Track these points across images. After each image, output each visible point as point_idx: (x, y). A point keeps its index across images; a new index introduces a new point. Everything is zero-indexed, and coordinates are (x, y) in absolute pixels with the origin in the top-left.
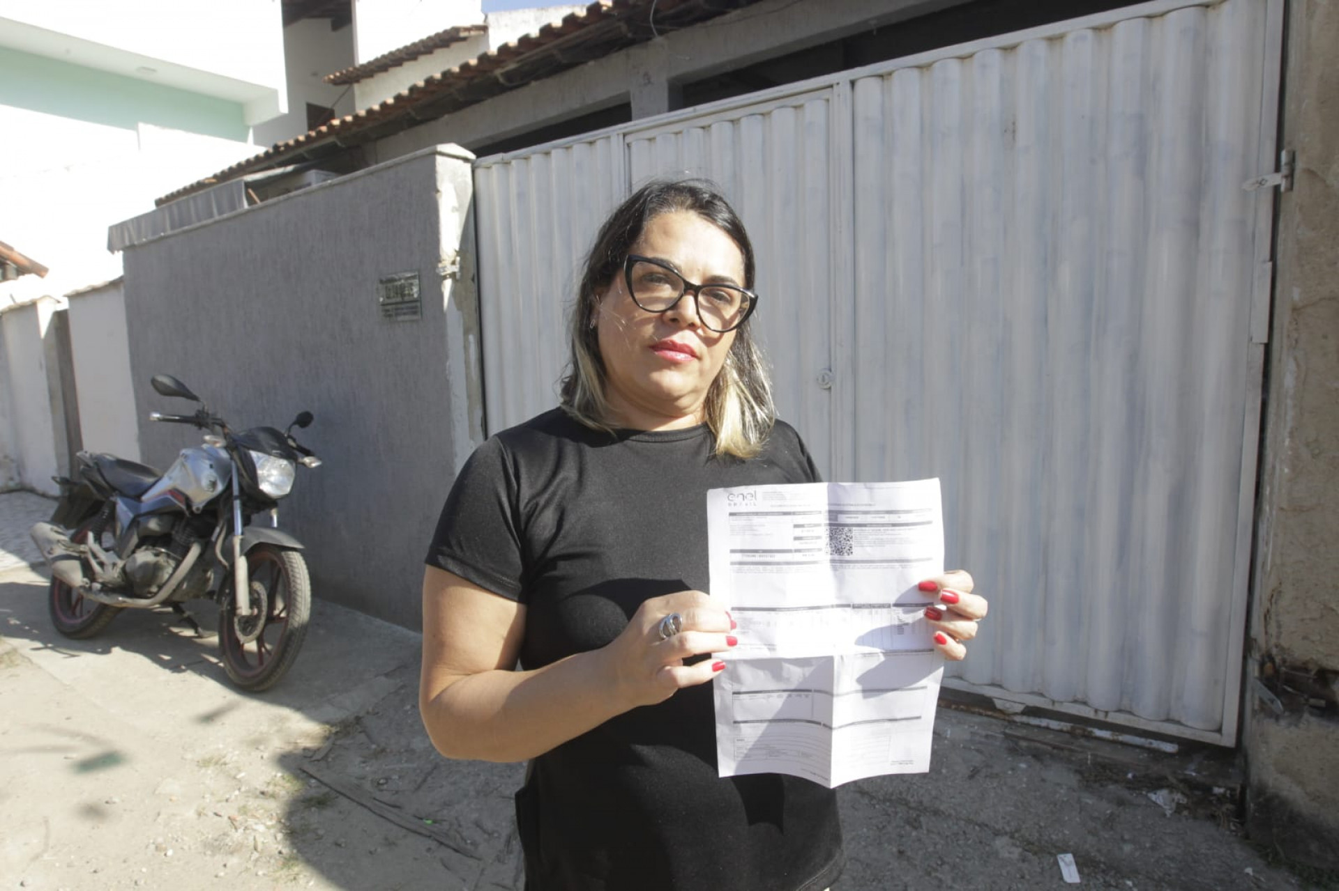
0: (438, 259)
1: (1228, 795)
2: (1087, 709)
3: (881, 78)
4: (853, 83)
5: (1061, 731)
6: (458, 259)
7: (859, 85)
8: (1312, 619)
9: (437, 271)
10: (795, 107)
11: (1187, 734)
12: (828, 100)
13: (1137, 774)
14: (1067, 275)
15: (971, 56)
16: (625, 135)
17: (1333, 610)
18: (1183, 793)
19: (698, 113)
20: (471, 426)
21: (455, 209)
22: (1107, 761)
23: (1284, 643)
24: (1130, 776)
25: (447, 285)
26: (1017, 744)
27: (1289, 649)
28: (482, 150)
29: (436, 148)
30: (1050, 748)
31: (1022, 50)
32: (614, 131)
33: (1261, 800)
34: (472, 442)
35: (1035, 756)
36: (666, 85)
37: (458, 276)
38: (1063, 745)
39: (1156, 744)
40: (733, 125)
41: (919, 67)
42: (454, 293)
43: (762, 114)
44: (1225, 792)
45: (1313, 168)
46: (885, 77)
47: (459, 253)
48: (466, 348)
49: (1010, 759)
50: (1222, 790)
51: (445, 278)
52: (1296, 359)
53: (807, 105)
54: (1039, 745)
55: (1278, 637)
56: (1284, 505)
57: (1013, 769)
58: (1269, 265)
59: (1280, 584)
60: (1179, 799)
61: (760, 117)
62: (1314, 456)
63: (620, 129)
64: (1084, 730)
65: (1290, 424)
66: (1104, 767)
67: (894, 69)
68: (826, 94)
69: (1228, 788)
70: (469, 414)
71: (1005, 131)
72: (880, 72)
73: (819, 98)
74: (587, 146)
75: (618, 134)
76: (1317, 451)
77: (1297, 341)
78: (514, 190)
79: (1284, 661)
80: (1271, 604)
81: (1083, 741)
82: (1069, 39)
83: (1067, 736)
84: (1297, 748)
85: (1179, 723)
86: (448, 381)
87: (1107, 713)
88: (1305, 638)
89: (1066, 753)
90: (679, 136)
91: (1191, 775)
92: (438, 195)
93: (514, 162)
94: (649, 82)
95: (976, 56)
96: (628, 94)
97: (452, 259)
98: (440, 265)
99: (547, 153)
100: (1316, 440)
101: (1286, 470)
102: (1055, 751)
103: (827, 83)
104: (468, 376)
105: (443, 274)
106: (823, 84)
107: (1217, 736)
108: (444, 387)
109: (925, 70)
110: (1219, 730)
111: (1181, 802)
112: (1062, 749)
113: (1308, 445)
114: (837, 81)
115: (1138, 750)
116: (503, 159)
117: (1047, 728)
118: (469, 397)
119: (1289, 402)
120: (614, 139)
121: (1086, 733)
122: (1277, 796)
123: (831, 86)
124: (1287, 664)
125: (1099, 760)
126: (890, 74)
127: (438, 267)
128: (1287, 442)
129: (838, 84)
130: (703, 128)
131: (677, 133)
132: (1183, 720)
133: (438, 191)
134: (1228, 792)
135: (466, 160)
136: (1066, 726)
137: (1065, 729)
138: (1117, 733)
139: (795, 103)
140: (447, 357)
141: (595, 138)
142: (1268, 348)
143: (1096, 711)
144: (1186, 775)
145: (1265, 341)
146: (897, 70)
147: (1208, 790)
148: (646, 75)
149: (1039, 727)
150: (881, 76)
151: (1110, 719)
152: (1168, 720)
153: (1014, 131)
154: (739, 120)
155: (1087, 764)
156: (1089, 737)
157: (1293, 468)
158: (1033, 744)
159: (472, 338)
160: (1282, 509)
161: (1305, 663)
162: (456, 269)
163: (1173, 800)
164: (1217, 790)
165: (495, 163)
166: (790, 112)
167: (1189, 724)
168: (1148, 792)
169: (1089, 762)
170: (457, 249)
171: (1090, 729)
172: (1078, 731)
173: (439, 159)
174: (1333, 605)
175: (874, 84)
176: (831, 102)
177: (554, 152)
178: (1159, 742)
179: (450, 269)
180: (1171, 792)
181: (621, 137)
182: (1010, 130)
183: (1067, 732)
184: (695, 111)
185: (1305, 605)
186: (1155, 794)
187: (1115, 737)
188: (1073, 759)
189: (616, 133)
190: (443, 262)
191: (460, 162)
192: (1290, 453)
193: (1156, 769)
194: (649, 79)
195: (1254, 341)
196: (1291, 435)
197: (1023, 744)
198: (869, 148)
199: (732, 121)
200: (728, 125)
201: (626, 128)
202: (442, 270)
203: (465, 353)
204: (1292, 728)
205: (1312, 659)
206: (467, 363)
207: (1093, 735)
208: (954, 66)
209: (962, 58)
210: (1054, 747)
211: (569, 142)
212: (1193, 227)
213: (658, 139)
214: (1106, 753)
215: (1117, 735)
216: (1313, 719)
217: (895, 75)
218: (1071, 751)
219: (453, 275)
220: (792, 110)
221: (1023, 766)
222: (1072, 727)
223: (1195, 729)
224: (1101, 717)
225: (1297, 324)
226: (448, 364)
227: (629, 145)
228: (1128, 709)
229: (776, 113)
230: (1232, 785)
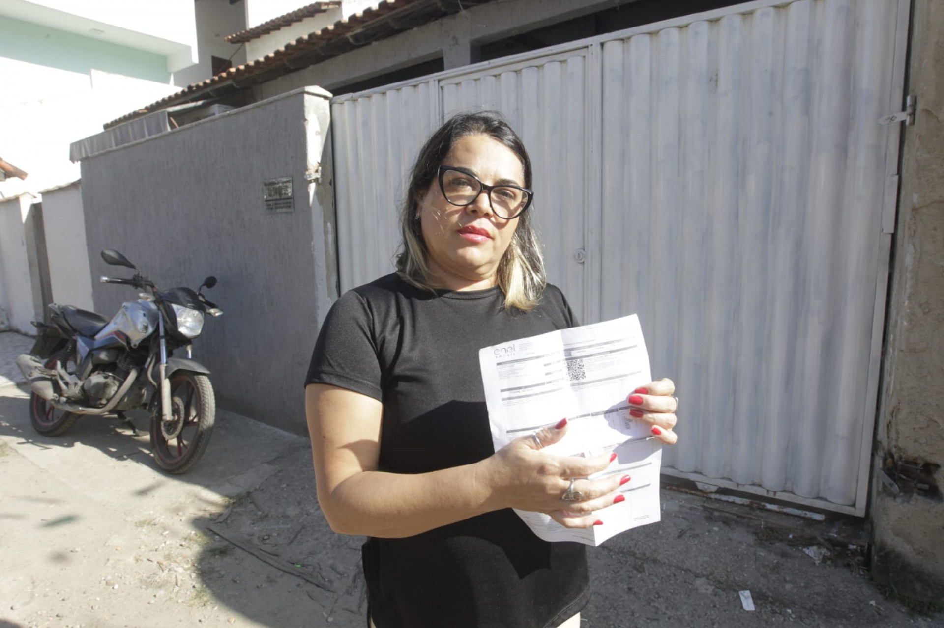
0: (305, 168)
1: (859, 550)
2: (761, 489)
3: (622, 42)
4: (602, 45)
5: (743, 505)
6: (320, 168)
7: (606, 46)
8: (921, 428)
9: (305, 177)
10: (561, 62)
11: (831, 508)
12: (584, 57)
13: (796, 535)
14: (753, 184)
15: (687, 26)
16: (439, 81)
17: (936, 422)
18: (828, 549)
19: (492, 65)
20: (329, 287)
21: (317, 133)
22: (775, 526)
23: (901, 444)
24: (791, 536)
25: (312, 187)
26: (712, 514)
27: (904, 449)
28: (337, 91)
29: (304, 89)
30: (735, 517)
31: (724, 22)
32: (432, 77)
33: (882, 554)
34: (329, 298)
35: (724, 523)
36: (469, 45)
37: (320, 181)
38: (743, 515)
39: (810, 515)
40: (517, 74)
41: (650, 34)
42: (317, 193)
43: (537, 67)
44: (857, 548)
45: (929, 109)
46: (625, 41)
47: (320, 164)
48: (326, 233)
49: (707, 524)
50: (855, 547)
51: (310, 182)
52: (914, 245)
53: (569, 60)
54: (727, 514)
55: (897, 441)
56: (903, 348)
57: (709, 531)
58: (896, 177)
59: (899, 403)
60: (825, 553)
61: (536, 68)
62: (925, 314)
63: (436, 76)
64: (759, 504)
65: (908, 291)
66: (772, 530)
67: (631, 35)
68: (583, 52)
69: (859, 545)
70: (327, 279)
71: (711, 80)
72: (621, 37)
73: (577, 56)
74: (412, 88)
75: (434, 80)
76: (927, 310)
77: (915, 232)
78: (360, 119)
79: (900, 457)
80: (892, 417)
81: (758, 512)
82: (757, 14)
83: (747, 508)
84: (908, 518)
85: (826, 500)
86: (312, 255)
87: (775, 493)
88: (916, 441)
89: (746, 520)
90: (478, 82)
91: (833, 536)
92: (306, 122)
93: (360, 100)
94: (457, 43)
95: (691, 26)
96: (441, 51)
97: (316, 169)
98: (307, 173)
99: (384, 94)
100: (927, 303)
101: (905, 323)
102: (739, 519)
103: (584, 45)
104: (327, 252)
105: (309, 179)
106: (581, 46)
107: (852, 509)
108: (310, 261)
109: (654, 36)
110: (854, 505)
111: (826, 555)
112: (743, 518)
113: (921, 306)
114: (590, 43)
115: (796, 519)
116: (352, 97)
117: (733, 503)
118: (328, 267)
119: (909, 275)
120: (431, 83)
121: (761, 507)
122: (893, 551)
123: (587, 47)
124: (903, 459)
125: (769, 525)
126: (629, 38)
127: (305, 174)
128: (906, 303)
129: (592, 45)
130: (495, 76)
131: (476, 80)
132: (829, 498)
133: (305, 120)
134: (859, 548)
135: (326, 98)
136: (746, 501)
137: (746, 503)
138: (782, 507)
139: (561, 59)
140: (312, 238)
141: (418, 83)
142: (894, 236)
143: (768, 491)
144: (831, 536)
145: (892, 231)
146: (635, 35)
147: (844, 546)
148: (454, 38)
149: (727, 502)
150: (622, 40)
151: (777, 497)
152: (819, 498)
153: (717, 81)
154: (520, 70)
155: (760, 528)
156: (763, 509)
157: (910, 321)
158: (723, 514)
159: (330, 226)
160: (902, 351)
161: (916, 459)
162: (318, 175)
163: (821, 553)
164: (852, 547)
165: (346, 100)
166: (557, 65)
167: (834, 500)
168: (804, 548)
169: (762, 527)
170: (319, 161)
171: (763, 504)
172: (755, 505)
173: (306, 97)
174: (936, 418)
175: (618, 45)
176: (586, 57)
177: (389, 93)
178: (811, 513)
179: (314, 176)
180: (819, 548)
181: (437, 82)
182: (714, 80)
183: (748, 506)
184: (489, 64)
185: (916, 418)
186: (808, 549)
187: (781, 510)
188: (751, 524)
189: (433, 79)
190: (309, 171)
191: (322, 99)
192: (908, 311)
193: (809, 532)
194: (456, 41)
195: (884, 231)
196: (909, 298)
197: (717, 514)
198: (613, 91)
199: (516, 71)
200: (514, 74)
201: (440, 75)
202: (308, 176)
203: (325, 237)
204: (905, 504)
205: (920, 456)
206: (326, 242)
207: (765, 508)
208: (675, 34)
209: (680, 27)
210: (738, 516)
211: (399, 86)
212: (843, 150)
213: (463, 84)
214: (774, 520)
215: (782, 508)
216: (919, 498)
217: (633, 40)
218: (750, 519)
219: (316, 180)
220: (558, 64)
221: (716, 529)
222: (751, 503)
223: (837, 504)
224: (771, 495)
225: (915, 220)
226: (312, 243)
227: (442, 88)
228: (790, 490)
229: (547, 66)
230: (863, 544)
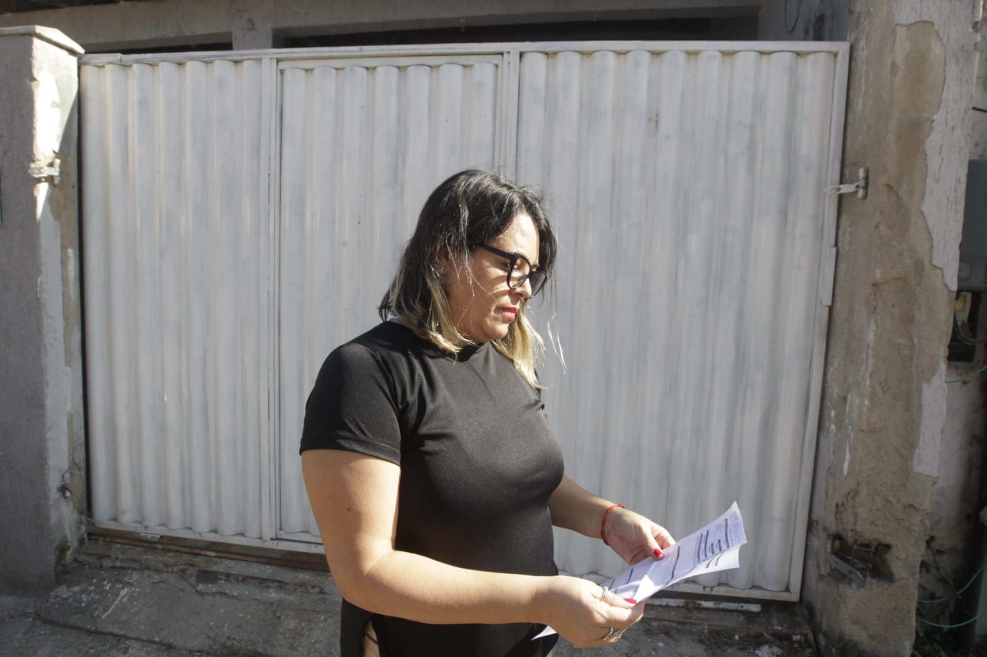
0: (31, 158)
1: (803, 640)
2: (698, 586)
3: (546, 56)
4: (521, 55)
5: (678, 607)
6: (58, 161)
7: (527, 57)
8: (878, 510)
9: (30, 171)
10: (464, 66)
11: (767, 596)
12: (497, 66)
13: (742, 635)
14: (695, 242)
15: (626, 53)
16: (278, 61)
17: (891, 502)
18: (778, 646)
19: (364, 53)
20: (68, 351)
21: (55, 105)
22: (719, 628)
23: (859, 529)
24: (737, 637)
25: (42, 192)
26: (650, 625)
27: (861, 532)
28: (91, 49)
29: (34, 28)
30: (675, 625)
31: (667, 57)
32: (266, 54)
34: (68, 368)
35: (666, 634)
37: (57, 181)
38: (686, 621)
39: (746, 607)
40: (400, 71)
41: (582, 53)
42: (50, 200)
43: (429, 66)
44: (801, 639)
46: (550, 56)
47: (58, 155)
48: (64, 263)
49: (649, 640)
50: (798, 637)
51: (39, 180)
53: (477, 66)
54: (666, 623)
55: (855, 524)
56: (864, 428)
57: (654, 650)
58: (834, 249)
59: (858, 485)
60: (777, 652)
61: (428, 69)
62: (884, 392)
63: (275, 53)
64: (695, 603)
65: (870, 369)
66: (718, 633)
67: (560, 49)
68: (496, 59)
69: (803, 635)
70: (65, 336)
71: (650, 120)
72: (548, 50)
73: (488, 62)
74: (231, 64)
75: (271, 59)
76: (885, 388)
78: (134, 96)
79: (856, 541)
80: (847, 500)
81: (695, 613)
82: (703, 56)
83: (684, 611)
84: (864, 604)
85: (760, 588)
86: (38, 299)
87: (712, 588)
88: (872, 523)
89: (688, 626)
90: (340, 72)
91: (778, 630)
92: (34, 84)
93: (135, 66)
94: (253, 28)
95: (631, 54)
96: (230, 34)
97: (50, 161)
98: (33, 165)
99: (180, 64)
100: (886, 381)
101: (867, 402)
102: (679, 626)
103: (499, 50)
104: (65, 294)
105: (36, 176)
106: (494, 50)
107: (787, 594)
108: (35, 307)
109: (585, 56)
110: (787, 589)
111: (778, 653)
112: (684, 624)
113: (880, 384)
114: (508, 50)
115: (735, 614)
116: (121, 60)
117: (667, 606)
118: (66, 318)
119: (871, 352)
120: (266, 62)
121: (697, 606)
123: (502, 54)
124: (858, 543)
125: (713, 628)
126: (555, 54)
127: (29, 168)
128: (868, 381)
129: (509, 52)
130: (367, 69)
131: (337, 69)
132: (764, 586)
133: (34, 79)
134: (803, 638)
135: (72, 52)
136: (680, 602)
137: (681, 605)
138: (718, 602)
139: (465, 62)
140: (39, 272)
141: (243, 58)
142: (831, 308)
143: (705, 587)
144: (775, 630)
145: (830, 304)
146: (564, 51)
147: (789, 638)
148: (250, 21)
149: (661, 606)
150: (547, 54)
151: (714, 593)
152: (754, 587)
153: (657, 122)
154: (406, 67)
155: (704, 633)
156: (700, 609)
157: (871, 400)
158: (662, 623)
159: (72, 253)
160: (862, 431)
161: (871, 541)
162: (55, 172)
163: (773, 653)
164: (796, 638)
165: (109, 63)
166: (458, 70)
167: (770, 588)
168: (754, 649)
169: (706, 631)
170: (57, 150)
171: (698, 602)
172: (691, 605)
173: (37, 42)
174: (891, 499)
175: (541, 59)
176: (500, 67)
177: (189, 64)
178: (747, 605)
179: (47, 172)
180: (770, 647)
181: (275, 62)
182: (654, 120)
183: (683, 607)
184: (361, 50)
185: (874, 499)
186: (760, 650)
187: (718, 606)
188: (694, 630)
189: (268, 57)
190: (37, 163)
191: (65, 53)
192: (869, 389)
193: (755, 629)
194: (253, 24)
195: (823, 303)
196: (871, 377)
197: (655, 624)
198: (535, 115)
199: (399, 68)
200: (395, 70)
201: (280, 53)
202: (36, 171)
203: (62, 268)
204: (861, 589)
205: (875, 538)
206: (64, 279)
207: (701, 607)
208: (611, 57)
209: (618, 53)
210: (679, 623)
211: (210, 57)
212: (784, 215)
213: (316, 71)
214: (717, 622)
215: (718, 604)
216: (874, 581)
217: (560, 56)
218: (692, 624)
219: (50, 179)
220: (460, 68)
221: (661, 644)
222: (686, 603)
223: (772, 591)
224: (708, 592)
225: (875, 295)
226: (39, 280)
227: (282, 72)
228: (725, 582)
229: (444, 68)
230: (805, 632)
